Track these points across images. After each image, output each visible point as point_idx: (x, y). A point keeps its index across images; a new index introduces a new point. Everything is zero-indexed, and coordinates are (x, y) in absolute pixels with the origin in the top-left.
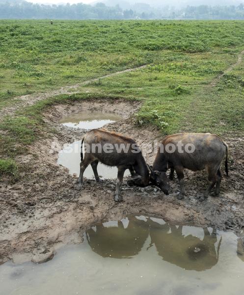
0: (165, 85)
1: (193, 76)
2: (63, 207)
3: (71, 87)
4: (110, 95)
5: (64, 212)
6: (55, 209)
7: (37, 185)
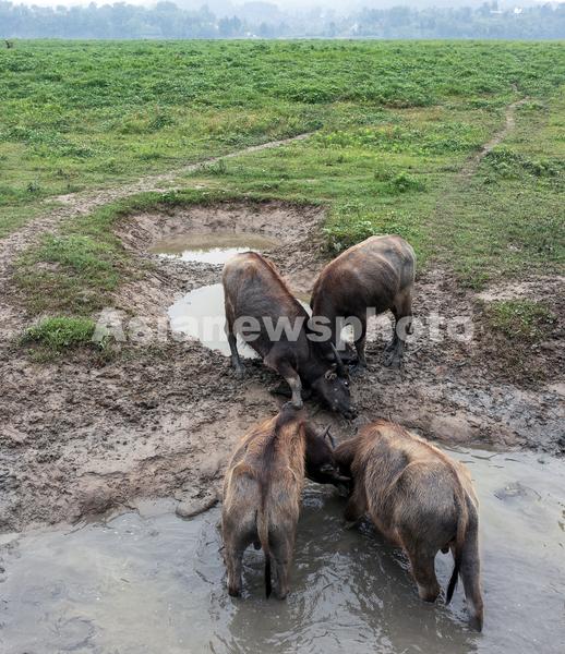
0: (363, 173)
1: (419, 154)
2: (216, 411)
3: (159, 178)
4: (249, 193)
5: (220, 420)
6: (200, 414)
7: (150, 369)
